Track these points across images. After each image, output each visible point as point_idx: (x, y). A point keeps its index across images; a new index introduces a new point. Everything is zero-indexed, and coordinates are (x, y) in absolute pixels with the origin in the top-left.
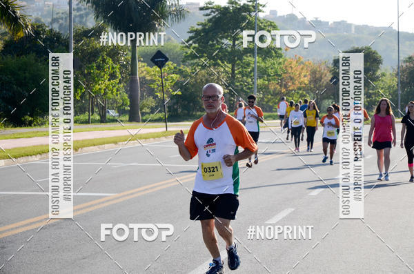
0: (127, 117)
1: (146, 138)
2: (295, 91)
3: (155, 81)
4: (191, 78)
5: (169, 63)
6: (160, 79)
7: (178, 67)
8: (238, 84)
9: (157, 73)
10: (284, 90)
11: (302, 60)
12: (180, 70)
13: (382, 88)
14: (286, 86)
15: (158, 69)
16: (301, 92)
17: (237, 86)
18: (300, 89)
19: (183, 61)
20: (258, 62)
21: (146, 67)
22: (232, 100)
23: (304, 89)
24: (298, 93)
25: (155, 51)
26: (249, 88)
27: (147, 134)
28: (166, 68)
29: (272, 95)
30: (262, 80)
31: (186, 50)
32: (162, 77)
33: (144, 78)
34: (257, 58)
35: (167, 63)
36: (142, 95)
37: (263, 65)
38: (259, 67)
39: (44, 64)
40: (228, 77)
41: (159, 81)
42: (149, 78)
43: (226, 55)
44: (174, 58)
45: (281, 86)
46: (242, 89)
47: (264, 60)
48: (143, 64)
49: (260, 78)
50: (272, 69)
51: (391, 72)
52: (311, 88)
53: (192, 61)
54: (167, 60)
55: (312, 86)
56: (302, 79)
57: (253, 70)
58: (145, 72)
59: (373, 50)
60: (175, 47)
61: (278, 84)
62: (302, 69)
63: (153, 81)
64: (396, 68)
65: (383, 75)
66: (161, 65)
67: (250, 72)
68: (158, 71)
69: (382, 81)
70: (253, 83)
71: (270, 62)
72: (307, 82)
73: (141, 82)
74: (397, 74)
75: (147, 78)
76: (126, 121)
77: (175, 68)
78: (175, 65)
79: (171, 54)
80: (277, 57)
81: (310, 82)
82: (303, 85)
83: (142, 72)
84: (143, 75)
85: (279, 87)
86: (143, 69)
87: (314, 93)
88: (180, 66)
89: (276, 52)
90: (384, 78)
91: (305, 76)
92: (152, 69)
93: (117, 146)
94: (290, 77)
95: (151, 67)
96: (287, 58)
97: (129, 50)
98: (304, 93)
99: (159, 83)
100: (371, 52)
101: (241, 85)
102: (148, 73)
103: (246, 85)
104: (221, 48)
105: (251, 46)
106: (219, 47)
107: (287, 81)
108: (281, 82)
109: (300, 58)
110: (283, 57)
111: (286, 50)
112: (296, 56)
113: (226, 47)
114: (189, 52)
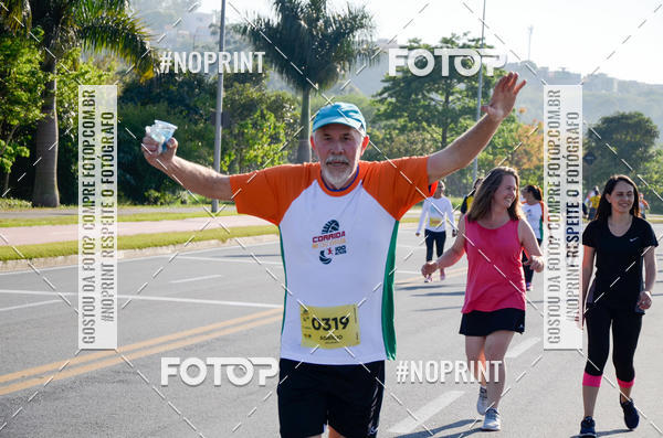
2: (531, 170)
4: (384, 146)
14: (518, 164)
16: (539, 173)
18: (538, 168)
19: (373, 122)
24: (535, 174)
30: (484, 153)
31: (379, 106)
43: (435, 116)
45: (511, 162)
50: (499, 138)
53: (386, 123)
56: (541, 155)
61: (507, 160)
62: (543, 140)
80: (508, 121)
96: (522, 123)
97: (298, 103)
104: (429, 105)
105: (471, 105)
106: (426, 103)
107: (520, 156)
108: (512, 157)
109: (540, 124)
110: (516, 121)
111: (521, 112)
112: (535, 121)
113: (436, 104)
114: (383, 108)
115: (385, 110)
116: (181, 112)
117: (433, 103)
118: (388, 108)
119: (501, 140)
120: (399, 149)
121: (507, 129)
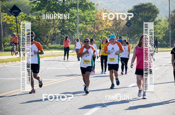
1: (6, 62)
2: (103, 31)
3: (13, 25)
4: (36, 23)
5: (21, 13)
6: (16, 24)
7: (28, 16)
8: (67, 27)
9: (14, 20)
10: (96, 31)
12: (29, 18)
13: (159, 29)
14: (97, 28)
15: (14, 17)
16: (107, 32)
17: (66, 28)
18: (106, 30)
19: (31, 12)
20: (79, 13)
21: (6, 16)
22: (62, 37)
23: (109, 30)
24: (105, 32)
25: (12, 6)
26: (74, 29)
27: (8, 59)
28: (20, 16)
29: (89, 34)
30: (82, 24)
31: (33, 5)
32: (16, 22)
33: (6, 23)
34: (79, 10)
35: (20, 13)
36: (4, 34)
37: (82, 14)
38: (80, 16)
40: (60, 22)
41: (15, 25)
42: (9, 23)
43: (58, 8)
44: (25, 10)
45: (94, 28)
46: (69, 30)
47: (83, 11)
48: (5, 14)
49: (81, 23)
50: (88, 17)
51: (165, 19)
52: (113, 29)
53: (37, 12)
54: (20, 11)
55: (114, 28)
56: (108, 24)
57: (76, 18)
58: (6, 19)
59: (153, 4)
60: (26, 3)
61: (92, 27)
63: (11, 25)
64: (168, 16)
65: (160, 21)
66: (16, 15)
67: (74, 19)
68: (14, 19)
69: (159, 24)
70: (76, 26)
71: (87, 12)
72: (111, 25)
73: (3, 26)
74: (169, 20)
75: (7, 23)
77: (26, 16)
78: (26, 15)
79: (23, 7)
80: (92, 9)
81: (113, 25)
82: (108, 27)
83: (4, 19)
84: (5, 21)
85: (93, 29)
86: (5, 17)
87: (116, 32)
88: (29, 15)
89: (91, 6)
90: (160, 23)
91: (110, 22)
92: (11, 17)
94: (100, 22)
95: (10, 16)
96: (98, 10)
98: (109, 32)
99: (15, 26)
100: (152, 6)
101: (68, 27)
102: (8, 19)
103: (72, 28)
105: (75, 3)
106: (54, 3)
107: (98, 25)
108: (94, 25)
109: (106, 10)
110: (96, 9)
111: (97, 5)
112: (104, 9)
113: (59, 3)
114: (35, 6)
115: (36, 7)
117: (58, 2)
118: (37, 6)
119: (89, 18)
120: (43, 24)
121: (91, 13)
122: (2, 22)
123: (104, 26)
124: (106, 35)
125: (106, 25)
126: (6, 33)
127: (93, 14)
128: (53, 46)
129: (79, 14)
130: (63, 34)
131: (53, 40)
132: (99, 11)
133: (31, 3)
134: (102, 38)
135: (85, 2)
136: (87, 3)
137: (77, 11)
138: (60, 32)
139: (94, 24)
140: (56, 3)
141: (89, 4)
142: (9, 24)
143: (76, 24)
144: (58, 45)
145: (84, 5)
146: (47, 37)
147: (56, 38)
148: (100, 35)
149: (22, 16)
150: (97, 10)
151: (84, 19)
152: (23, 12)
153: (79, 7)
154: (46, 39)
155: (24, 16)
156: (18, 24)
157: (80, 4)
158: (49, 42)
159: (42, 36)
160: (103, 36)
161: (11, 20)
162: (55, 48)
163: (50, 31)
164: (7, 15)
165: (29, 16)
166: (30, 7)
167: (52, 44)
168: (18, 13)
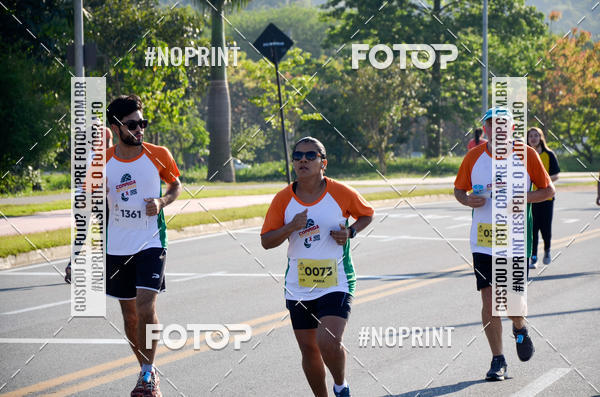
0: (203, 172)
1: (244, 217)
2: (573, 107)
3: (264, 91)
4: (344, 83)
5: (294, 51)
6: (276, 88)
7: (315, 60)
8: (448, 95)
9: (268, 76)
10: (548, 107)
11: (589, 39)
12: (319, 66)
14: (553, 98)
15: (271, 65)
16: (586, 110)
17: (445, 99)
18: (584, 103)
19: (326, 46)
20: (490, 46)
21: (244, 61)
22: (433, 131)
23: (594, 103)
24: (580, 112)
25: (264, 26)
26: (471, 104)
27: (248, 207)
28: (289, 62)
31: (332, 21)
32: (278, 81)
33: (240, 84)
34: (489, 36)
35: (289, 52)
36: (237, 124)
37: (501, 51)
38: (492, 56)
39: (20, 57)
40: (425, 80)
41: (273, 91)
42: (250, 84)
43: (418, 32)
44: (306, 40)
45: (542, 97)
46: (456, 105)
47: (503, 40)
48: (238, 54)
50: (521, 60)
54: (289, 44)
56: (589, 82)
57: (479, 64)
58: (242, 72)
60: (308, 15)
61: (535, 93)
62: (589, 59)
63: (259, 92)
66: (276, 56)
68: (270, 70)
70: (481, 93)
71: (517, 44)
72: (598, 88)
73: (233, 95)
75: (246, 85)
76: (203, 180)
77: (308, 61)
78: (308, 55)
79: (299, 31)
80: (533, 33)
82: (590, 95)
83: (237, 72)
84: (238, 77)
85: (538, 101)
86: (238, 65)
88: (318, 58)
89: (530, 23)
92: (258, 64)
93: (182, 235)
94: (562, 76)
95: (256, 60)
96: (556, 34)
97: (206, 24)
98: (595, 111)
99: (274, 96)
101: (454, 96)
102: (250, 73)
103: (464, 98)
104: (409, 16)
105: (475, 11)
106: (405, 13)
107: (555, 86)
108: (543, 89)
109: (583, 34)
110: (546, 33)
111: (553, 18)
112: (575, 31)
113: (420, 14)
114: (339, 25)
115: (343, 28)
116: (24, 48)
117: (416, 12)
118: (347, 24)
119: (524, 63)
120: (366, 87)
121: (532, 45)
122: (229, 84)
123: (578, 89)
124: (584, 123)
125: (582, 88)
126: (242, 120)
127: (537, 50)
128: (400, 161)
129: (491, 50)
130: (436, 121)
131: (402, 140)
132: (559, 40)
133: (325, 15)
134: (568, 131)
135: (510, 9)
136: (518, 13)
137: (482, 41)
138: (424, 115)
139: (541, 84)
140: (410, 12)
141: (525, 18)
142: (253, 89)
143: (478, 84)
144: (418, 158)
145: (507, 20)
146: (381, 131)
147: (411, 133)
148: (563, 121)
149: (295, 62)
150: (553, 35)
151: (509, 66)
152: (299, 46)
153: (490, 27)
154: (376, 137)
155: (303, 62)
156: (283, 88)
157: (494, 17)
158: (387, 149)
159: (365, 126)
160: (572, 124)
161: (258, 74)
162: (410, 169)
163: (389, 110)
164: (247, 58)
165: (320, 61)
166: (321, 30)
167: (396, 155)
168: (283, 50)
